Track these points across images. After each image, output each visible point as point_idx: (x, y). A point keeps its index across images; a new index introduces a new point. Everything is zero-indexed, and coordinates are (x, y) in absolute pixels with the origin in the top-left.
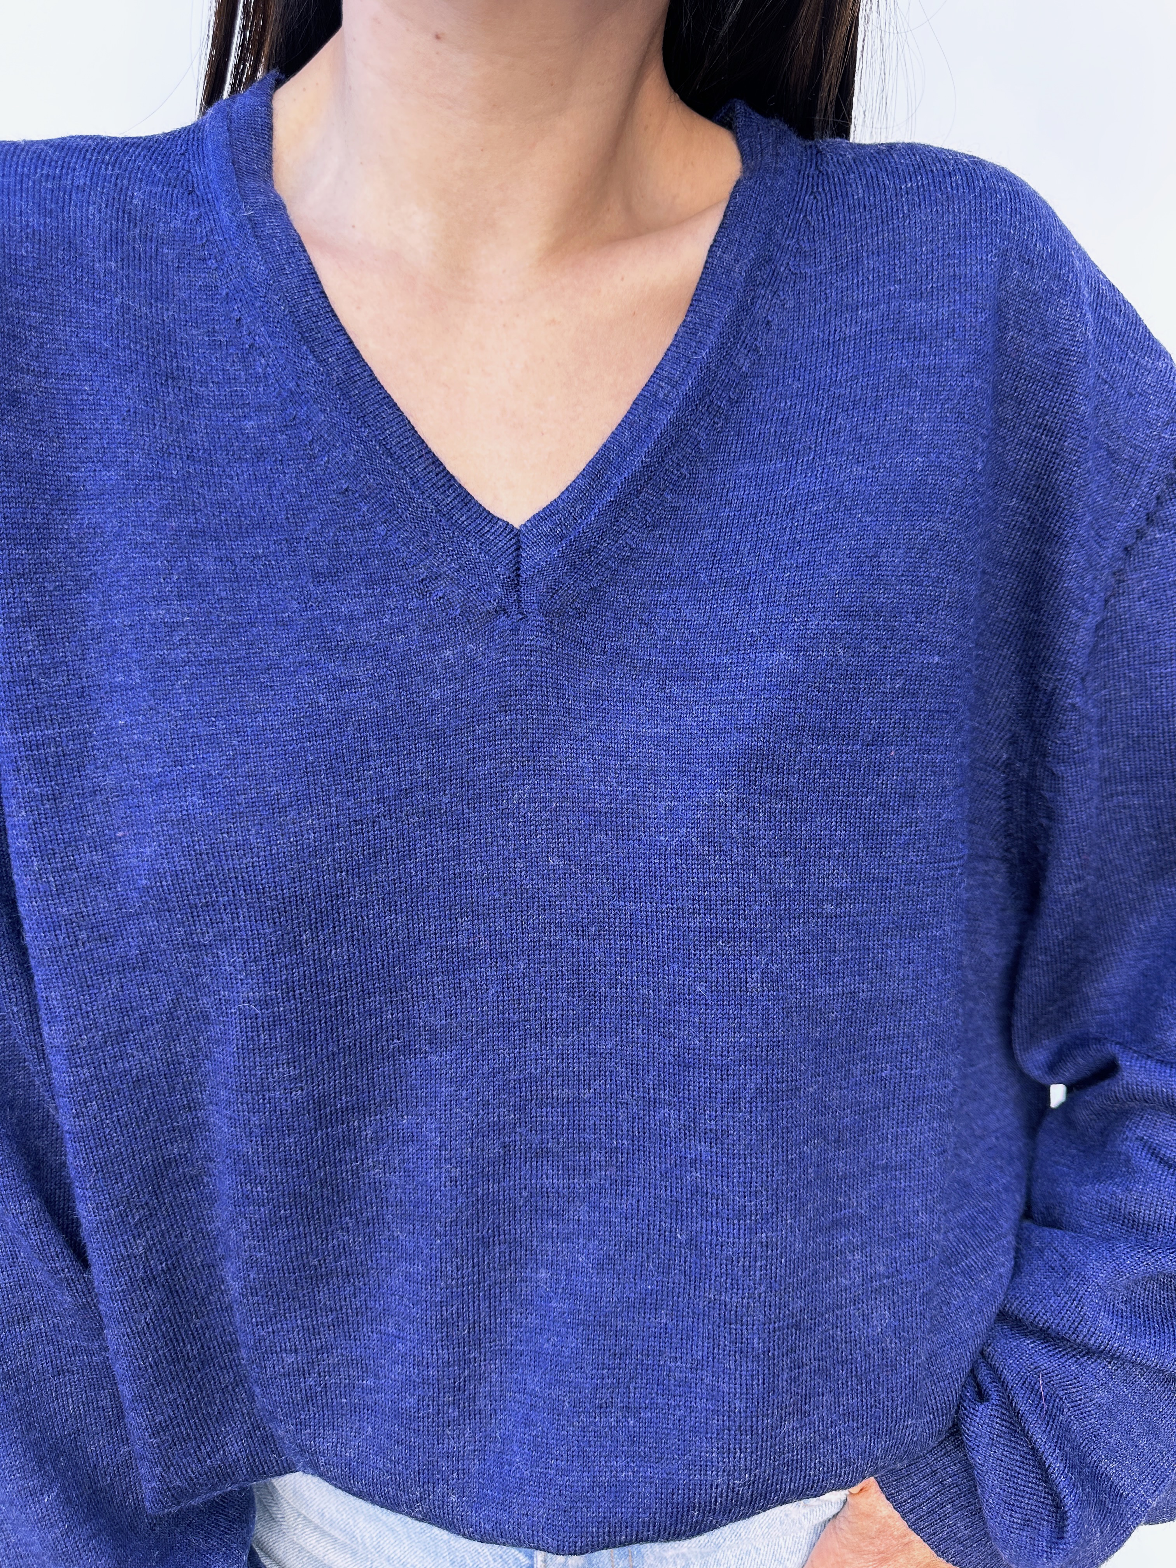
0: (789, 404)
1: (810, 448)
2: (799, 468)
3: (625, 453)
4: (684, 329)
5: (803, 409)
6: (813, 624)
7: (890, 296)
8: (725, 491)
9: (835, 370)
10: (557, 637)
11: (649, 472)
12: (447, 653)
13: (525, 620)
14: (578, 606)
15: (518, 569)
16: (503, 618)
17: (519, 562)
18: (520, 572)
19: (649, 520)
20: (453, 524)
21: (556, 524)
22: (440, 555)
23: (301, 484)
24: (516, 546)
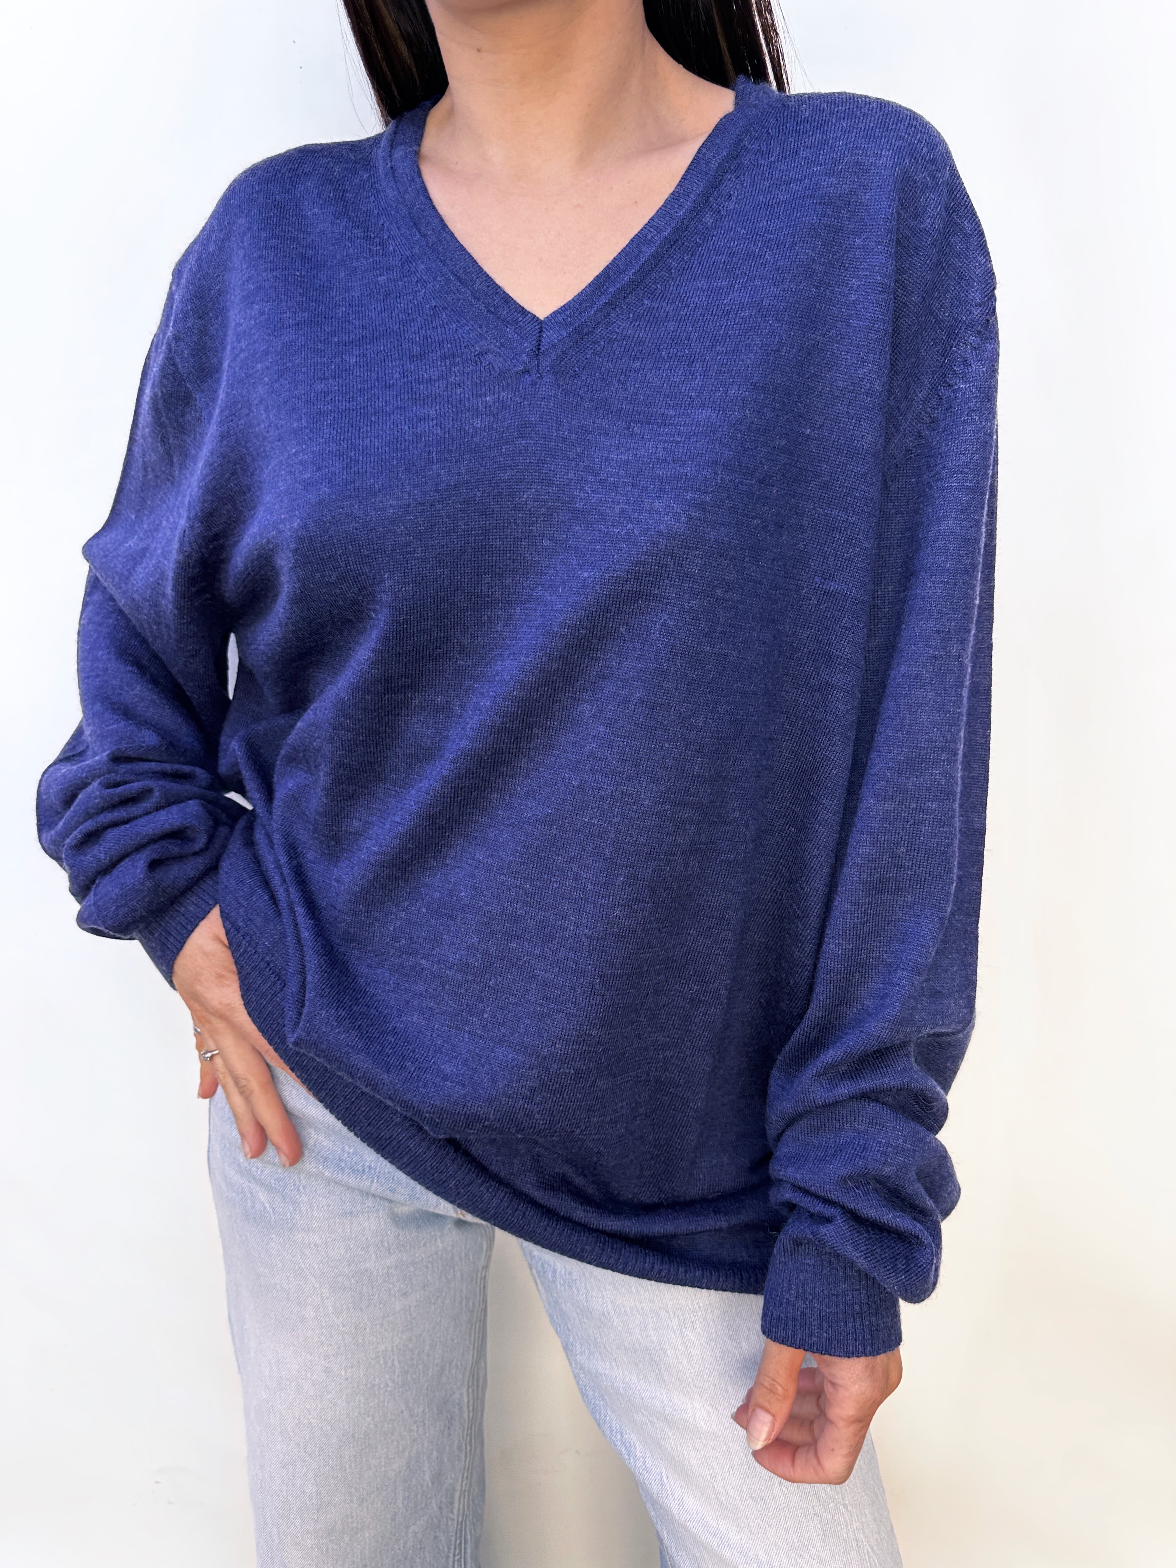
0: (736, 244)
1: (746, 273)
2: (736, 286)
4: (671, 197)
5: (744, 248)
6: (731, 393)
7: (814, 174)
8: (686, 298)
9: (769, 223)
10: (561, 389)
11: (636, 284)
12: (488, 398)
13: (541, 378)
14: (577, 369)
15: (539, 345)
16: (526, 376)
17: (540, 340)
18: (540, 347)
19: (631, 315)
20: (498, 318)
21: (567, 316)
22: (489, 338)
23: (409, 307)
24: (539, 330)
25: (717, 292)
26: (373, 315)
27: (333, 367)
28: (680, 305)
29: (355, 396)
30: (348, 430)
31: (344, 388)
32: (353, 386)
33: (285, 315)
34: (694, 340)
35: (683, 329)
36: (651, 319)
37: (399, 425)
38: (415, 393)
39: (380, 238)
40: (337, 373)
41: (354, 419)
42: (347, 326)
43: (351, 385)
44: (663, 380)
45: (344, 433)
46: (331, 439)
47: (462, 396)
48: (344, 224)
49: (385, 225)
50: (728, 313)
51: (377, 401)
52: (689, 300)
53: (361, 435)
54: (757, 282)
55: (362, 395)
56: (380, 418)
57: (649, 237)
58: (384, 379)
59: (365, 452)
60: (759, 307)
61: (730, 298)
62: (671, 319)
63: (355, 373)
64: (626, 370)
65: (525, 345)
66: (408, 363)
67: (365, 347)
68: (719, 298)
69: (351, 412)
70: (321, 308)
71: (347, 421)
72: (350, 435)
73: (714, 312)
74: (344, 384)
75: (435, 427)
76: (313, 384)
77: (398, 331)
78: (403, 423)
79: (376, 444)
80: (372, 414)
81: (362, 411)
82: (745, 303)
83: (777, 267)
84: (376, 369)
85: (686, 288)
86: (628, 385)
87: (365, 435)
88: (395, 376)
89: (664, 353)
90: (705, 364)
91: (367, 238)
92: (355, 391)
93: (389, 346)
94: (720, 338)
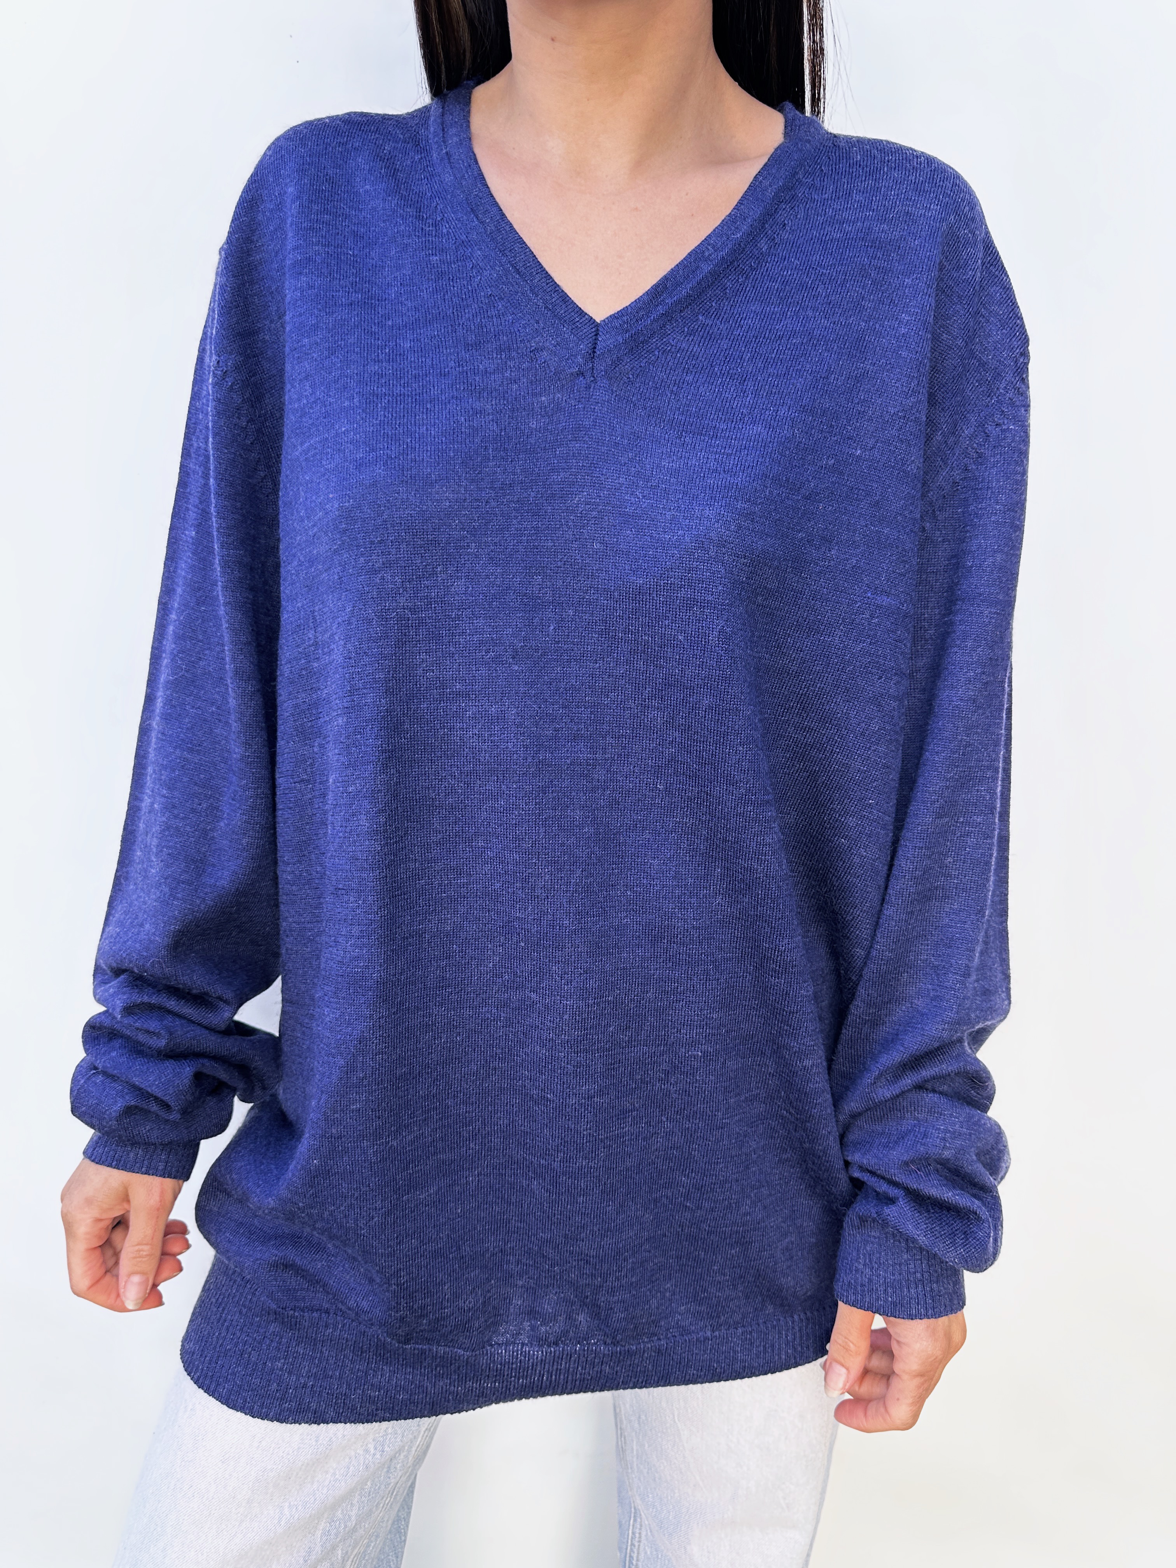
0: (789, 273)
1: (798, 303)
2: (789, 313)
3: (678, 284)
4: (728, 218)
5: (798, 278)
6: (781, 413)
7: (866, 218)
8: (739, 319)
9: (822, 258)
10: (614, 395)
11: (690, 300)
12: (543, 398)
13: (595, 381)
14: (631, 376)
15: (595, 348)
16: (581, 379)
17: (596, 344)
18: (596, 350)
19: (686, 330)
20: (555, 316)
21: (624, 323)
22: (545, 335)
23: (463, 292)
24: (595, 333)
25: (770, 317)
26: (425, 296)
27: (387, 351)
28: (733, 325)
29: (410, 381)
30: (404, 416)
31: (399, 373)
32: (408, 372)
33: (337, 294)
34: (747, 359)
35: (736, 348)
36: (705, 335)
37: (455, 415)
38: (471, 384)
39: (433, 219)
40: (391, 357)
41: (410, 405)
42: (400, 308)
43: (406, 370)
44: (715, 395)
45: (400, 419)
46: (386, 422)
47: (518, 393)
48: (396, 201)
49: (438, 207)
50: (781, 338)
51: (432, 388)
52: (742, 322)
53: (417, 422)
54: (810, 313)
55: (417, 382)
56: (437, 407)
57: (707, 254)
58: (439, 366)
59: (422, 440)
60: (810, 337)
61: (782, 324)
62: (725, 337)
63: (409, 358)
64: (679, 382)
65: (582, 346)
66: (463, 352)
67: (418, 331)
68: (771, 323)
69: (406, 398)
70: (374, 289)
71: (402, 406)
72: (405, 420)
73: (766, 336)
74: (398, 369)
75: (491, 422)
76: (367, 365)
77: (451, 315)
78: (459, 414)
79: (433, 432)
80: (427, 401)
81: (418, 397)
82: (797, 331)
83: (829, 301)
84: (431, 355)
85: (740, 309)
86: (681, 396)
87: (421, 422)
88: (450, 364)
89: (716, 369)
90: (757, 383)
91: (419, 218)
92: (410, 377)
93: (443, 331)
94: (772, 361)
